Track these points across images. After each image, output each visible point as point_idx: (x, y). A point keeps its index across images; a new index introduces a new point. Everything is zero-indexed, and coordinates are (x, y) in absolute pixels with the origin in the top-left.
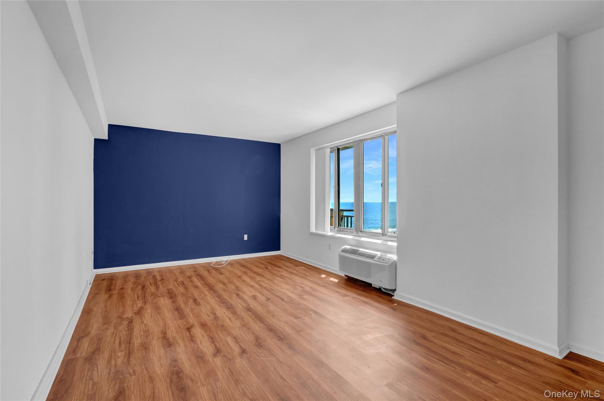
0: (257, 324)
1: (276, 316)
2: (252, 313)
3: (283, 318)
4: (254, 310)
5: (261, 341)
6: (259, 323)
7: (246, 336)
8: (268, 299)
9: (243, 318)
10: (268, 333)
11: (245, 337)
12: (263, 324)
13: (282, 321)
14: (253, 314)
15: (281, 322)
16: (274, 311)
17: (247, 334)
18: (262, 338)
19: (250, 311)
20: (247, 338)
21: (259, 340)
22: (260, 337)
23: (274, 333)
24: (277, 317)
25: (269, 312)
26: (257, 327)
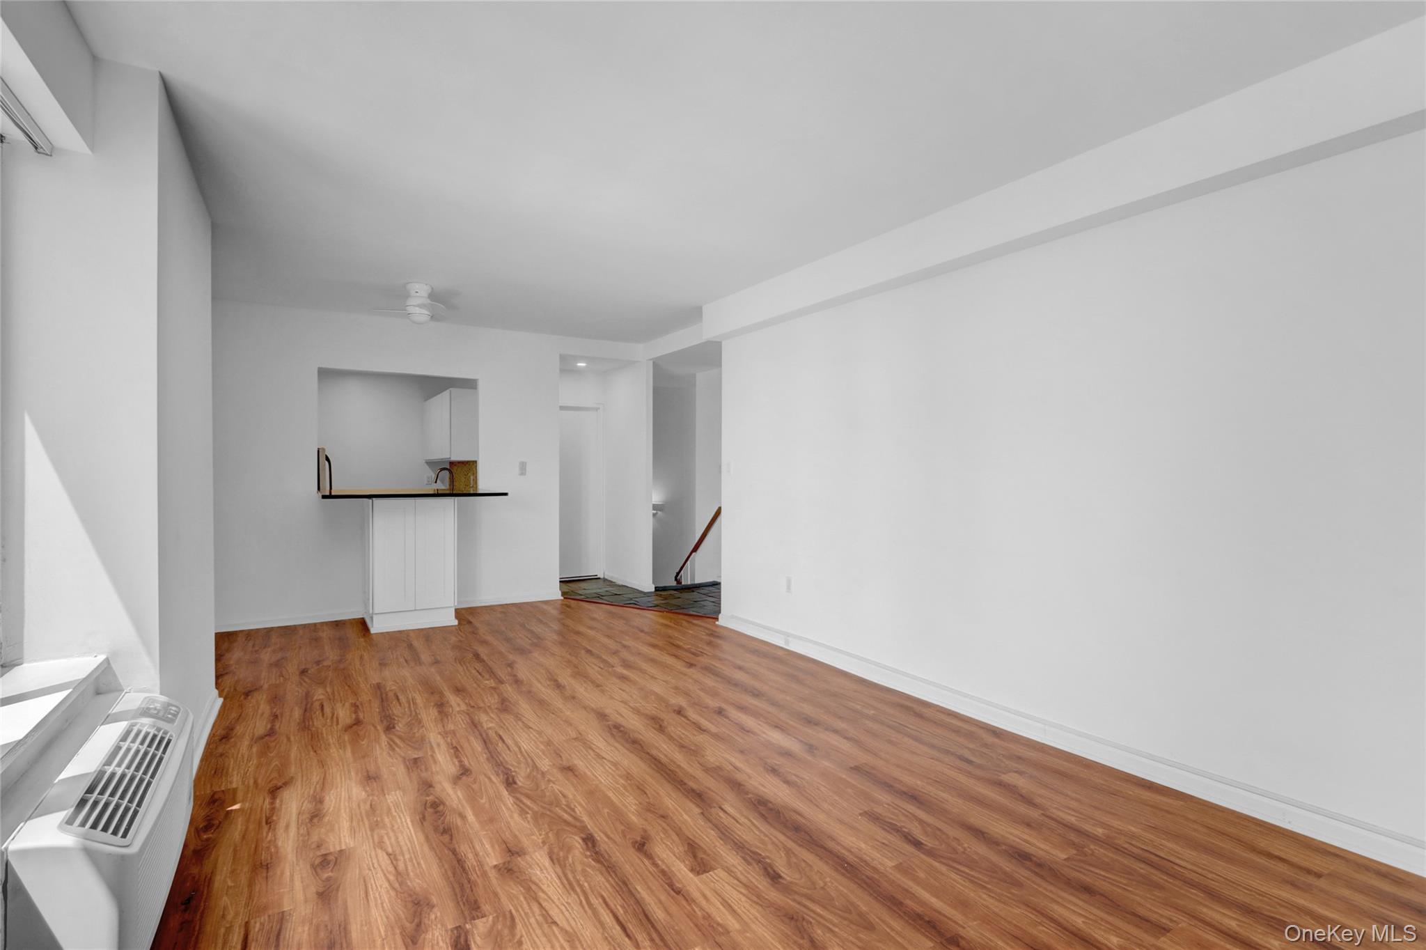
0: (666, 756)
1: (620, 776)
2: (685, 784)
3: (605, 768)
4: (683, 794)
5: (654, 726)
6: (663, 757)
7: (683, 734)
8: (641, 846)
9: (704, 770)
10: (641, 737)
11: (683, 732)
12: (651, 756)
13: (609, 761)
14: (682, 781)
15: (612, 760)
16: (626, 790)
17: (683, 736)
18: (653, 730)
19: (693, 791)
20: (680, 729)
21: (657, 726)
22: (655, 731)
23: (630, 738)
24: (620, 773)
25: (641, 789)
26: (664, 749)
